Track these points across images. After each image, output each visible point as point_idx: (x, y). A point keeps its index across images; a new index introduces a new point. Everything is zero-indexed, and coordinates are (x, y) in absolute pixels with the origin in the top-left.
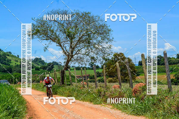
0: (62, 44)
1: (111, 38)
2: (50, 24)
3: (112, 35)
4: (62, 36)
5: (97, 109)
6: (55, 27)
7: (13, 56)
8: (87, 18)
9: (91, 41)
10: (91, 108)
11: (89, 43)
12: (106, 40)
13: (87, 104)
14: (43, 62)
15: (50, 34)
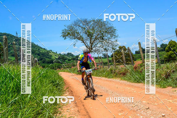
0: (85, 41)
1: (117, 35)
2: (76, 28)
3: (117, 33)
4: (85, 36)
5: (110, 81)
6: (79, 30)
7: (53, 53)
8: (100, 23)
9: (104, 38)
10: (107, 80)
11: (103, 39)
12: (114, 37)
13: (104, 78)
14: (72, 55)
15: (76, 35)
